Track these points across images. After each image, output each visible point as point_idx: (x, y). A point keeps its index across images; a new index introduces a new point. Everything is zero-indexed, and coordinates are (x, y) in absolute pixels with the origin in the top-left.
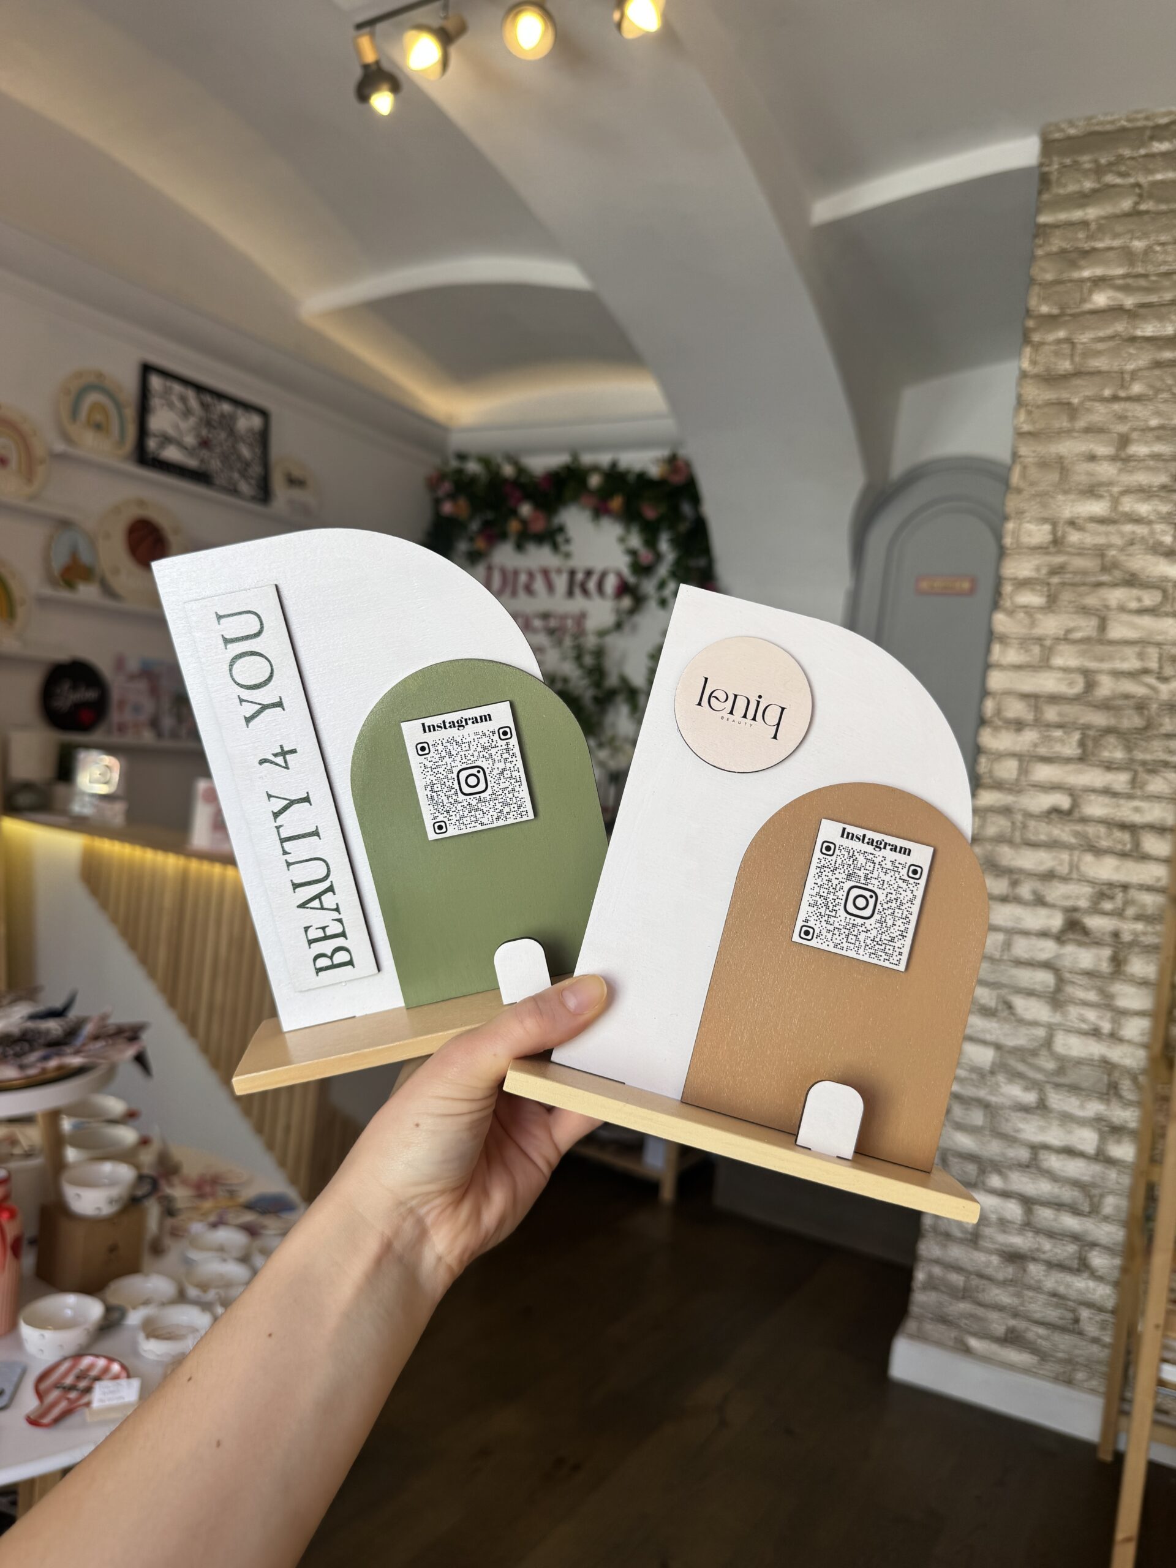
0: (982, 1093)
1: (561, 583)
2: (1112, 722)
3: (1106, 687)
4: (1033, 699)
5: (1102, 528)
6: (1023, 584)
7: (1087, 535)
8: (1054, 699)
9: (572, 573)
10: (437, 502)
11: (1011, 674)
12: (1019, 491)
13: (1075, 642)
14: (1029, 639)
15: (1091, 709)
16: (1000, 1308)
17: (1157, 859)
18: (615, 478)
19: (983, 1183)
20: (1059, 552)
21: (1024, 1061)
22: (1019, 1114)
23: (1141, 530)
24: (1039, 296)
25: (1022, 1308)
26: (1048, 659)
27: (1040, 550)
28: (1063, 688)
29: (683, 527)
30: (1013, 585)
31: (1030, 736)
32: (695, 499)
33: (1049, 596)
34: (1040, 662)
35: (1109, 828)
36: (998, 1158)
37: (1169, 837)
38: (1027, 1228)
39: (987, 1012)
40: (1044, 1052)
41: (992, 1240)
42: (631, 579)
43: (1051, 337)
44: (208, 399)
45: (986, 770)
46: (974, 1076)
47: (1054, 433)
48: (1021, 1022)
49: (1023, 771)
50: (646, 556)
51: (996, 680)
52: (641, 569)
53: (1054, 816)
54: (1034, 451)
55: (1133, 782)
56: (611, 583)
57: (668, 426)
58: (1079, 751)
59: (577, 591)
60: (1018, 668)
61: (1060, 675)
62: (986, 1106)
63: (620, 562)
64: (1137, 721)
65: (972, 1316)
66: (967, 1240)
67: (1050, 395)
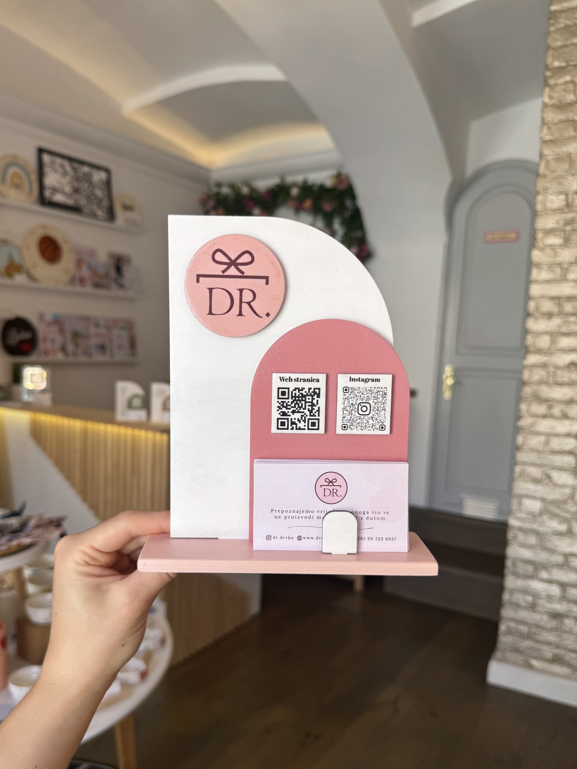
0: (535, 526)
4: (558, 299)
6: (549, 232)
8: (570, 298)
10: (207, 212)
11: (544, 286)
12: (545, 176)
14: (554, 264)
16: (549, 643)
18: (306, 189)
19: (537, 575)
20: (571, 211)
21: (558, 507)
22: (556, 537)
24: (553, 56)
25: (561, 643)
26: (565, 275)
27: (558, 211)
28: (575, 292)
29: (347, 214)
30: (543, 233)
31: (556, 321)
32: (353, 197)
33: (565, 238)
34: (561, 277)
36: (546, 561)
38: (563, 599)
39: (536, 481)
40: (570, 502)
41: (543, 607)
43: (561, 81)
44: (76, 165)
45: (531, 343)
46: (529, 517)
47: (565, 139)
48: (556, 485)
49: (553, 342)
51: (535, 290)
53: (571, 367)
54: (553, 152)
57: (335, 156)
60: (548, 282)
61: (573, 284)
62: (537, 533)
65: (532, 648)
66: (529, 607)
67: (562, 116)
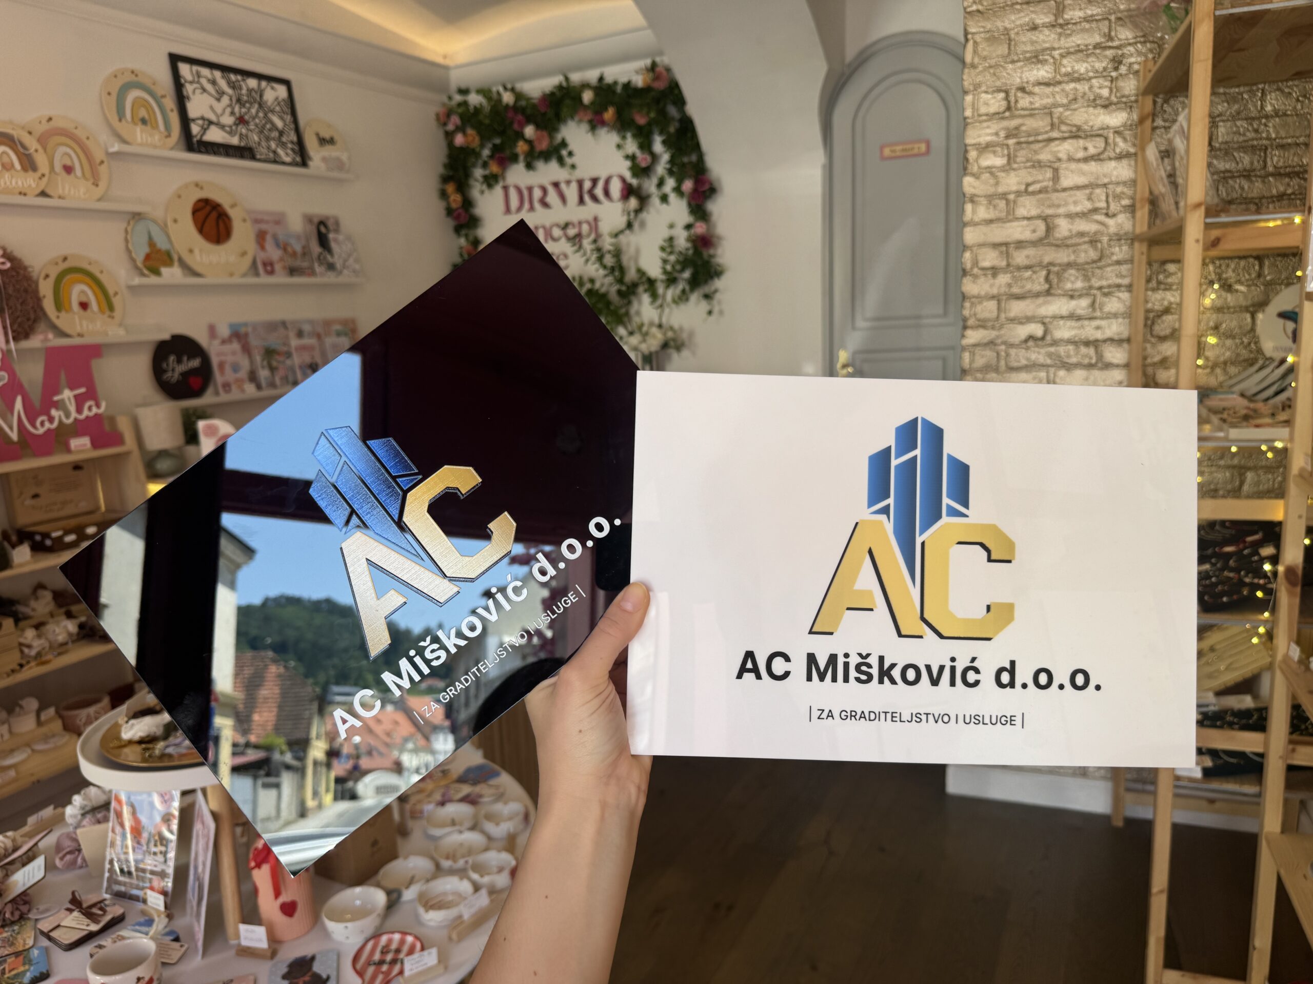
1: (572, 193)
2: (1072, 258)
3: (1064, 227)
4: (1003, 247)
5: (1048, 90)
6: (985, 148)
7: (1037, 98)
8: (1020, 244)
9: (580, 183)
10: (449, 136)
11: (984, 228)
12: (973, 66)
13: (1033, 193)
14: (995, 196)
15: (1053, 248)
17: (1117, 366)
18: (604, 90)
20: (1013, 117)
23: (1082, 87)
26: (1013, 211)
27: (997, 117)
28: (1027, 235)
29: (672, 129)
30: (977, 149)
31: (1003, 279)
32: (680, 101)
33: (1008, 156)
34: (1006, 214)
35: (1077, 345)
37: (1125, 345)
42: (634, 182)
44: (233, 77)
45: (971, 313)
47: (1000, 7)
49: (1001, 309)
50: (643, 159)
51: (970, 236)
52: (640, 171)
53: (1030, 343)
54: (983, 28)
55: (1093, 304)
56: (616, 188)
57: (647, 38)
58: (1047, 286)
59: (587, 198)
61: (1025, 222)
63: (623, 168)
64: (1093, 254)
